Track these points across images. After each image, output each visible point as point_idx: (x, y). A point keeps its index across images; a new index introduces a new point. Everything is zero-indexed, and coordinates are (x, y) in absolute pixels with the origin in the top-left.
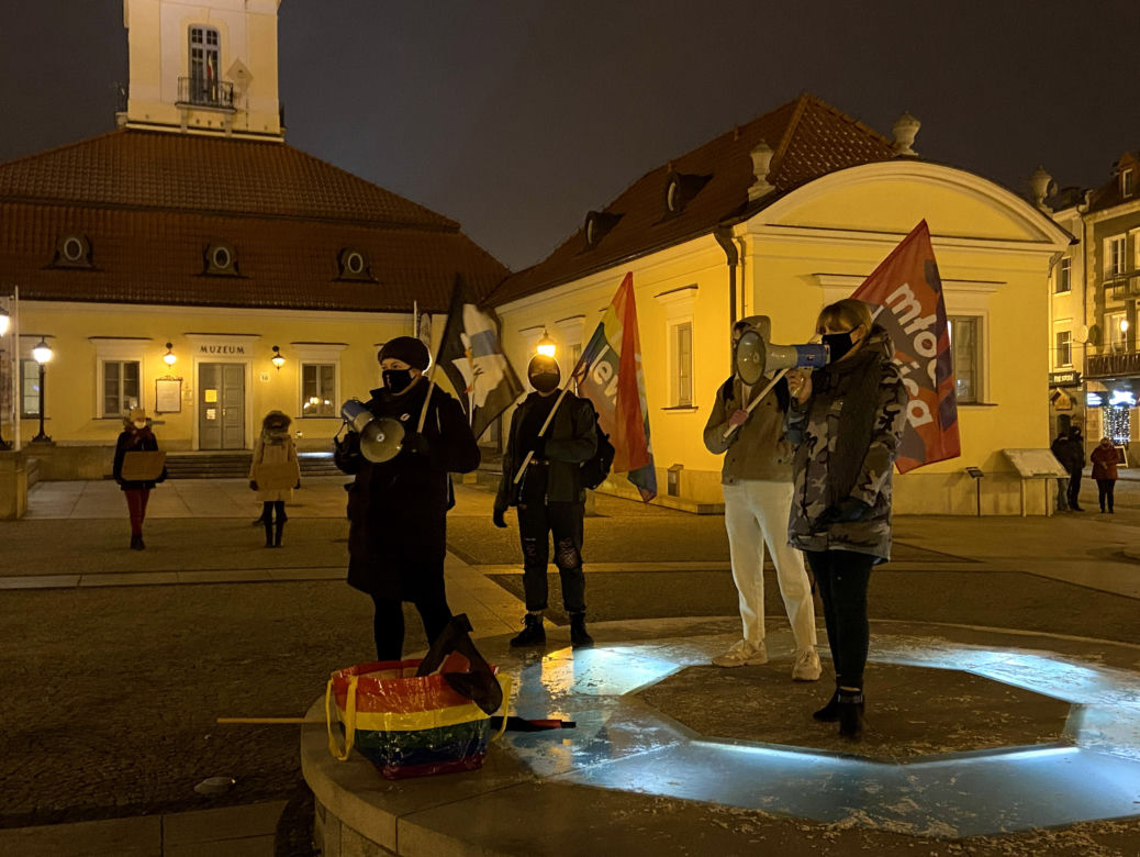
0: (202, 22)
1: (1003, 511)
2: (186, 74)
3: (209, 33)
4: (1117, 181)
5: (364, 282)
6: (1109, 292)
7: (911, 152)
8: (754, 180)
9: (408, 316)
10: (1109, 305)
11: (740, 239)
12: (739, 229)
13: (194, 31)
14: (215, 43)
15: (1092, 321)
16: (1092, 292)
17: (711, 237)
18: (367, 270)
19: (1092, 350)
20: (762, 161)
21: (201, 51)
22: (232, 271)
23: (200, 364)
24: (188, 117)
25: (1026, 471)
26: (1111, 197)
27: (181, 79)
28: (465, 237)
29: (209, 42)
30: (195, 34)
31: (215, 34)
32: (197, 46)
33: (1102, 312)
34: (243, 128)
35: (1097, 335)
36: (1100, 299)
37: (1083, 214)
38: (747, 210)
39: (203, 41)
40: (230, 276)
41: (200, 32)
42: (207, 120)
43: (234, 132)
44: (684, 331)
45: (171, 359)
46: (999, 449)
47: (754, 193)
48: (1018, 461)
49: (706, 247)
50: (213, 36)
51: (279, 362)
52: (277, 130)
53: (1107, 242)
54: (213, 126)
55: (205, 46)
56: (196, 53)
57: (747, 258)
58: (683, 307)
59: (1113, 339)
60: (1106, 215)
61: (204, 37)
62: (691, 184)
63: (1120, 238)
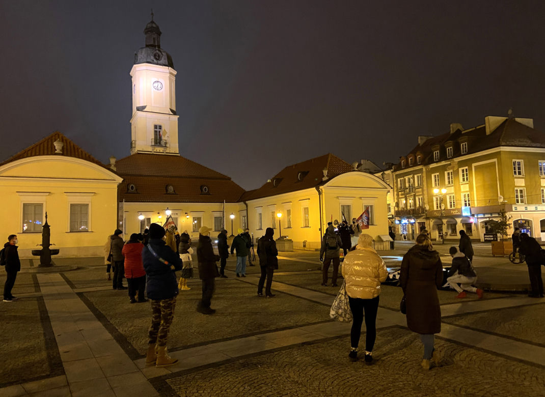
0: (158, 123)
1: (380, 249)
2: (153, 138)
4: (400, 163)
5: (208, 194)
6: (400, 193)
7: (356, 169)
8: (324, 176)
9: (223, 203)
10: (400, 196)
11: (321, 189)
12: (321, 187)
14: (161, 129)
15: (396, 201)
16: (396, 193)
17: (315, 188)
18: (208, 191)
19: (396, 209)
20: (325, 172)
21: (157, 131)
22: (173, 192)
24: (154, 149)
25: (384, 240)
26: (399, 168)
27: (152, 139)
28: (232, 181)
30: (156, 127)
31: (161, 126)
32: (156, 130)
33: (398, 198)
34: (169, 152)
35: (397, 205)
36: (398, 195)
37: (392, 172)
38: (323, 183)
39: (158, 128)
40: (173, 194)
42: (159, 150)
43: (166, 153)
45: (160, 217)
46: (378, 235)
47: (324, 179)
48: (382, 238)
49: (313, 190)
50: (160, 127)
51: (188, 217)
52: (178, 152)
53: (399, 180)
54: (161, 151)
55: (158, 130)
56: (156, 132)
57: (323, 194)
58: (305, 204)
59: (402, 205)
60: (398, 172)
61: (158, 127)
62: (304, 174)
63: (402, 179)
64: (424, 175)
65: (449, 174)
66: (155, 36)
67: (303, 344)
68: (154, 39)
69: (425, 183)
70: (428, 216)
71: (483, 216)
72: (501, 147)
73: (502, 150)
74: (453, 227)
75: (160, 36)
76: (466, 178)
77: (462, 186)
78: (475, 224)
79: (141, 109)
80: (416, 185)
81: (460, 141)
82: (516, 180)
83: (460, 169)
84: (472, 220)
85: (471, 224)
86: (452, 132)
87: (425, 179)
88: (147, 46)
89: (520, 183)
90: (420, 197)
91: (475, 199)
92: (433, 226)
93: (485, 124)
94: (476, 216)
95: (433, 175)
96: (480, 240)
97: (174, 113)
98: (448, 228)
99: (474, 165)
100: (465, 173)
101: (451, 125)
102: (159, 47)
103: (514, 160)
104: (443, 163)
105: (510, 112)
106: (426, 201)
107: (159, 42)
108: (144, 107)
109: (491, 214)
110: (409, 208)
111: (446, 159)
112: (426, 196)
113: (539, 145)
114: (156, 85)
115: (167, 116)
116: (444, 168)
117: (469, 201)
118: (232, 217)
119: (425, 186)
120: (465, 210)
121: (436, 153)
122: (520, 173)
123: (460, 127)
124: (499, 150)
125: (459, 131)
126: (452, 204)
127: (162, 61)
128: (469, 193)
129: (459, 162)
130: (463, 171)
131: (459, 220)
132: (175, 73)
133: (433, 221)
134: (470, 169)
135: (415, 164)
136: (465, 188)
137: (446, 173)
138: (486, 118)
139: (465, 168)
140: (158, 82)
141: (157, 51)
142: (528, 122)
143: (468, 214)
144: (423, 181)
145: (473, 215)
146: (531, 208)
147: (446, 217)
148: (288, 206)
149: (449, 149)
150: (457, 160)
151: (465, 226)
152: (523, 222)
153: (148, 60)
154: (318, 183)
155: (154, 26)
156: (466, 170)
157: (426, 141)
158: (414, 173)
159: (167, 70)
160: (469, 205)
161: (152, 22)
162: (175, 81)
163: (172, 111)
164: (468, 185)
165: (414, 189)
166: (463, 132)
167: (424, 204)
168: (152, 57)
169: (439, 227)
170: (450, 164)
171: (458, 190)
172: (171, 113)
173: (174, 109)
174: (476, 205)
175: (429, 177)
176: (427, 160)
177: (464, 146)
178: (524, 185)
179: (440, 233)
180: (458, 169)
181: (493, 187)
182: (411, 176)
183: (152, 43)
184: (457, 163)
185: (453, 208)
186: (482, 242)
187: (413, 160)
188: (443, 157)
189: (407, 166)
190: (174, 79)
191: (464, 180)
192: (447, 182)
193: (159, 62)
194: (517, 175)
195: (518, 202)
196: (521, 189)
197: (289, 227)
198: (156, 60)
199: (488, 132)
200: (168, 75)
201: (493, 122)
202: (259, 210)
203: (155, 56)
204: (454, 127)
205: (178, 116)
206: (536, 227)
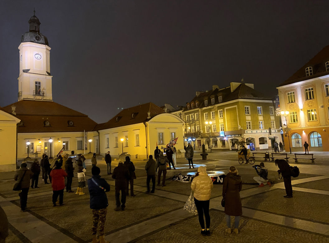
0: (38, 81)
1: (179, 157)
2: (35, 90)
3: (39, 82)
4: (187, 106)
5: (73, 127)
6: (187, 123)
7: (166, 112)
8: (148, 116)
9: (83, 132)
10: (187, 125)
12: (147, 123)
13: (36, 82)
14: (40, 84)
15: (185, 128)
17: (143, 123)
18: (73, 125)
19: (185, 132)
20: (149, 114)
21: (37, 86)
22: (50, 126)
23: (45, 143)
24: (35, 98)
26: (186, 109)
27: (34, 91)
28: (89, 118)
29: (39, 84)
30: (36, 83)
31: (40, 83)
32: (36, 85)
33: (186, 127)
35: (186, 130)
36: (186, 124)
37: (183, 112)
38: (148, 120)
40: (49, 127)
41: (37, 82)
42: (38, 98)
43: (44, 100)
44: (138, 135)
45: (40, 142)
46: (178, 149)
47: (148, 118)
48: (181, 151)
49: (142, 124)
50: (39, 83)
51: (59, 141)
52: (52, 99)
53: (186, 116)
54: (40, 99)
55: (38, 85)
57: (148, 126)
58: (137, 132)
59: (188, 131)
60: (186, 112)
61: (38, 83)
62: (136, 114)
63: (188, 115)
64: (200, 113)
65: (213, 113)
66: (36, 25)
67: (171, 225)
68: (36, 27)
69: (200, 118)
70: (202, 137)
71: (230, 136)
72: (239, 99)
73: (239, 101)
74: (216, 143)
75: (39, 25)
76: (222, 116)
77: (220, 120)
78: (227, 140)
79: (26, 71)
80: (196, 119)
81: (218, 95)
82: (246, 117)
83: (219, 111)
84: (225, 139)
85: (225, 140)
86: (213, 90)
87: (200, 115)
88: (31, 31)
89: (249, 118)
90: (198, 126)
91: (227, 127)
92: (205, 142)
93: (230, 86)
94: (227, 137)
95: (204, 114)
96: (229, 149)
97: (49, 74)
98: (213, 143)
99: (225, 108)
100: (221, 113)
101: (213, 86)
102: (39, 32)
103: (245, 106)
104: (210, 107)
105: (242, 80)
106: (201, 128)
107: (39, 29)
108: (28, 70)
109: (235, 135)
110: (192, 132)
111: (211, 105)
112: (201, 126)
113: (257, 98)
114: (37, 56)
115: (45, 76)
116: (210, 110)
117: (223, 128)
118: (90, 141)
119: (201, 119)
120: (222, 133)
121: (206, 102)
122: (248, 113)
123: (218, 87)
124: (238, 101)
125: (217, 89)
126: (215, 129)
127: (41, 41)
128: (223, 124)
129: (218, 107)
130: (220, 111)
131: (218, 139)
132: (50, 49)
133: (205, 139)
134: (224, 111)
135: (195, 107)
136: (221, 121)
137: (211, 112)
138: (231, 83)
139: (221, 110)
140: (38, 54)
141: (38, 35)
142: (251, 86)
143: (223, 135)
144: (199, 117)
145: (226, 136)
146: (254, 131)
147: (212, 137)
148: (126, 133)
149: (213, 100)
150: (217, 105)
151: (222, 142)
152: (251, 139)
153: (31, 40)
154: (145, 120)
155: (36, 18)
156: (222, 111)
157: (200, 94)
158: (194, 112)
159: (44, 46)
160: (224, 130)
161: (35, 16)
162: (50, 54)
163: (47, 73)
164: (222, 119)
165: (194, 121)
166: (219, 90)
167: (200, 130)
168: (34, 39)
169: (208, 143)
170: (213, 108)
171: (218, 122)
172: (47, 74)
173: (49, 72)
174: (227, 131)
175: (202, 115)
176: (201, 105)
177: (220, 98)
178: (250, 119)
179: (209, 146)
180: (217, 111)
181: (235, 120)
182: (193, 114)
183: (34, 29)
184: (217, 107)
185: (215, 132)
186: (231, 151)
187: (194, 105)
188: (210, 104)
189: (191, 108)
190: (49, 53)
191: (220, 117)
192: (212, 118)
193: (39, 42)
194: (247, 114)
195: (248, 128)
196: (249, 121)
197: (127, 146)
198: (37, 40)
199: (232, 91)
200: (45, 50)
201: (234, 85)
202: (107, 136)
203: (36, 37)
204: (214, 87)
205: (52, 76)
206: (257, 142)
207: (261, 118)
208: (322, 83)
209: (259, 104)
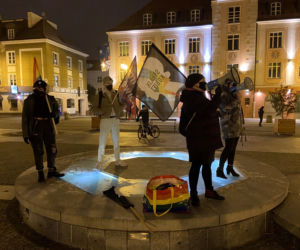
72: (46, 39)
73: (47, 42)
76: (13, 61)
77: (8, 67)
78: (20, 100)
81: (6, 26)
83: (7, 53)
84: (19, 97)
85: (17, 100)
89: (57, 70)
91: (21, 80)
94: (22, 94)
99: (21, 50)
100: (12, 56)
103: (53, 52)
105: (44, 14)
117: (15, 81)
128: (15, 74)
129: (7, 46)
130: (10, 54)
131: (5, 97)
134: (18, 54)
136: (11, 69)
138: (28, 13)
143: (16, 92)
145: (19, 93)
146: (63, 90)
150: (4, 43)
151: (11, 102)
152: (58, 100)
156: (13, 53)
160: (15, 84)
164: (14, 67)
166: (3, 22)
171: (4, 71)
174: (22, 85)
177: (11, 32)
178: (59, 72)
180: (5, 53)
184: (4, 46)
191: (10, 62)
194: (55, 64)
196: (57, 75)
199: (30, 25)
201: (33, 18)
206: (65, 104)
207: (70, 73)
208: (162, 37)
209: (69, 53)
